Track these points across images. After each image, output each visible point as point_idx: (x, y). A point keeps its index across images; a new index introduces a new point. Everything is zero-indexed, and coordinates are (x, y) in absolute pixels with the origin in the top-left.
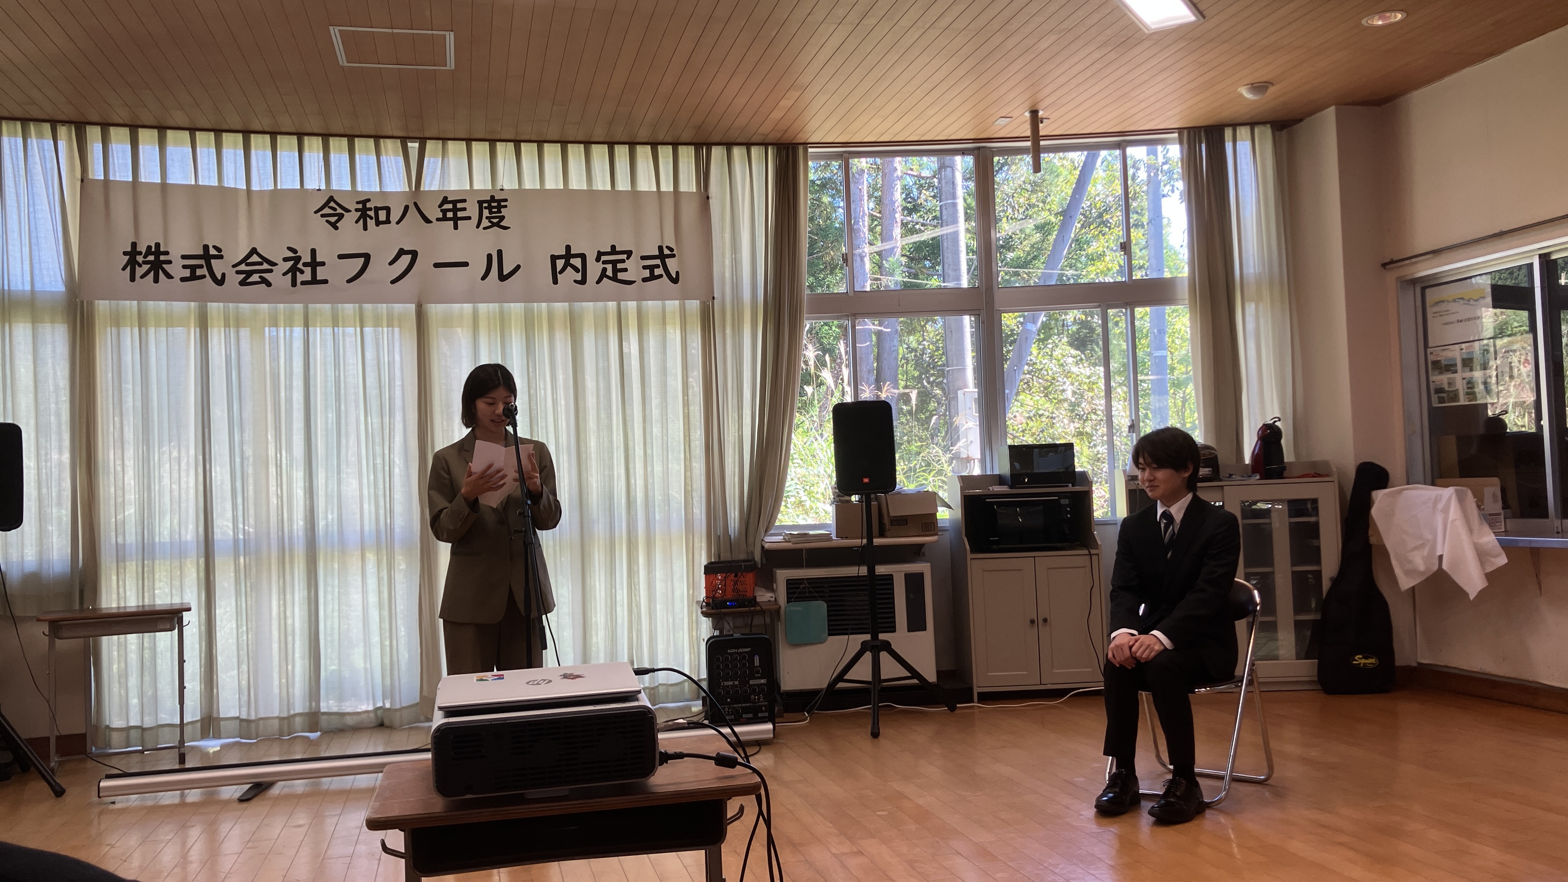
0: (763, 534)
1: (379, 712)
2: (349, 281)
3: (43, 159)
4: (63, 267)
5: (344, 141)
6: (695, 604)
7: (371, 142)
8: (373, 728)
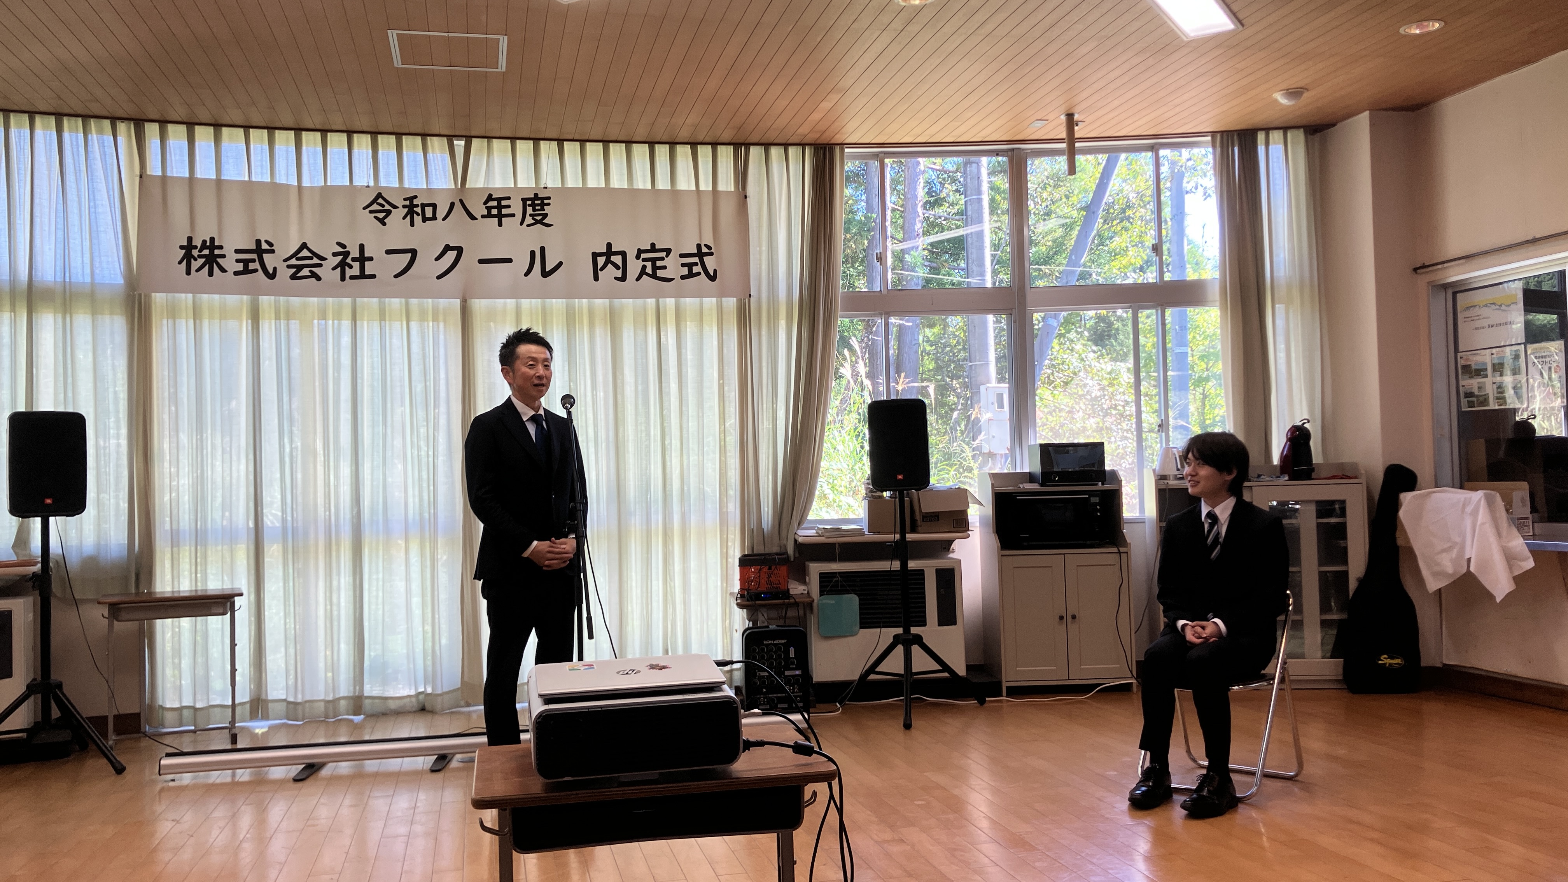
0: (796, 527)
1: (421, 697)
2: (396, 276)
3: (103, 154)
4: (121, 261)
5: (392, 139)
6: (728, 595)
7: (419, 139)
8: (415, 712)
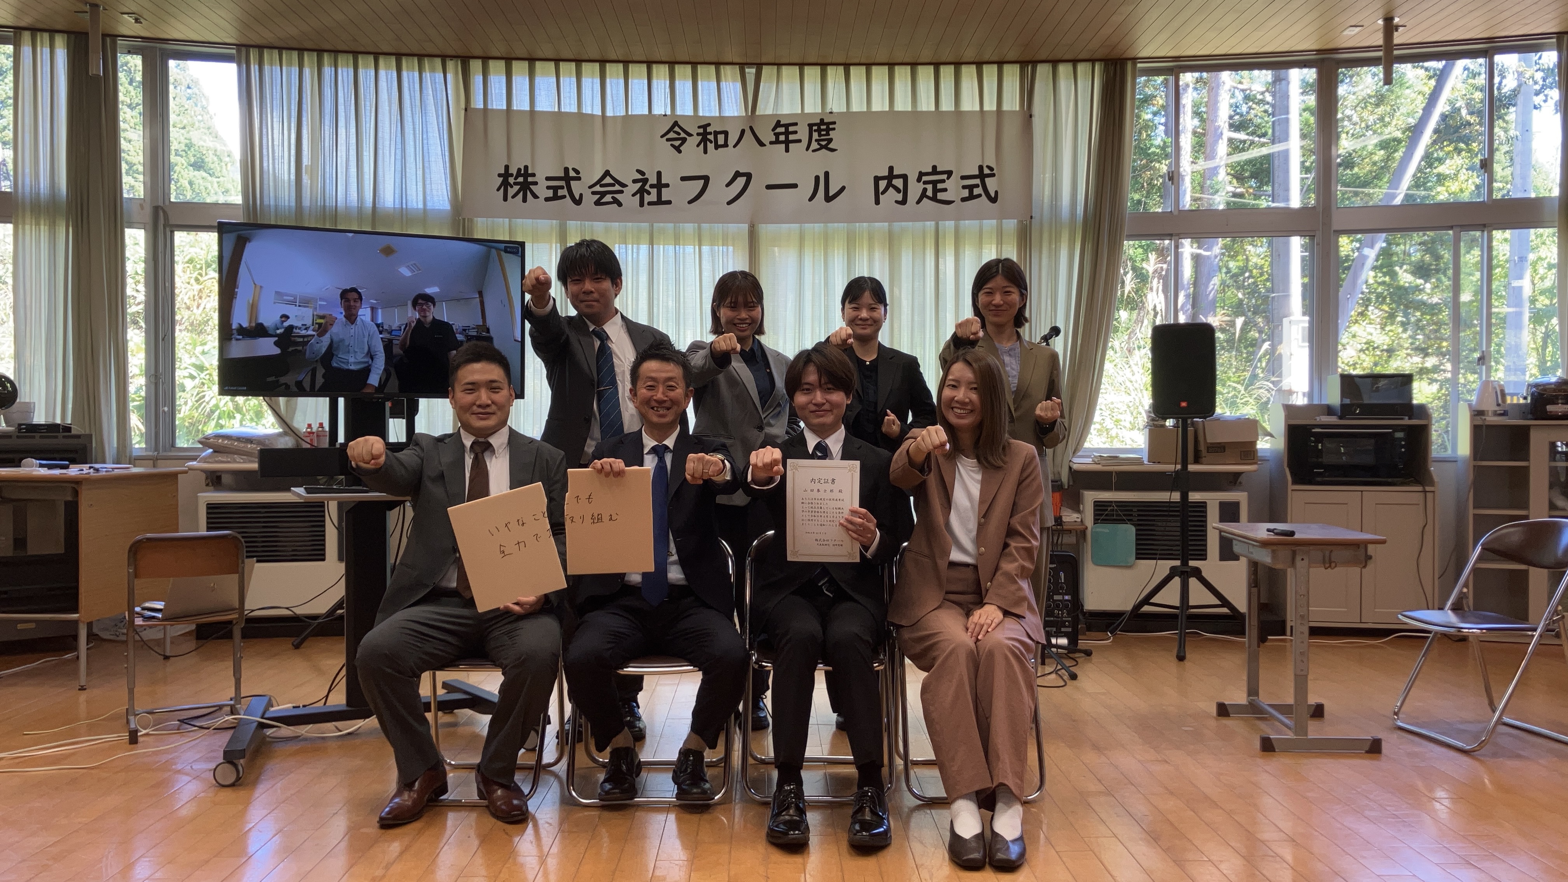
0: (1071, 454)
2: (690, 202)
4: (449, 188)
5: (689, 69)
7: (713, 68)
